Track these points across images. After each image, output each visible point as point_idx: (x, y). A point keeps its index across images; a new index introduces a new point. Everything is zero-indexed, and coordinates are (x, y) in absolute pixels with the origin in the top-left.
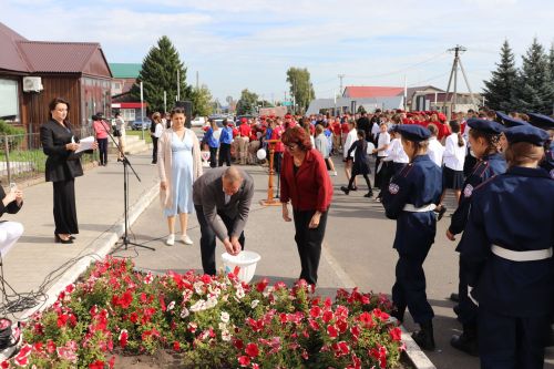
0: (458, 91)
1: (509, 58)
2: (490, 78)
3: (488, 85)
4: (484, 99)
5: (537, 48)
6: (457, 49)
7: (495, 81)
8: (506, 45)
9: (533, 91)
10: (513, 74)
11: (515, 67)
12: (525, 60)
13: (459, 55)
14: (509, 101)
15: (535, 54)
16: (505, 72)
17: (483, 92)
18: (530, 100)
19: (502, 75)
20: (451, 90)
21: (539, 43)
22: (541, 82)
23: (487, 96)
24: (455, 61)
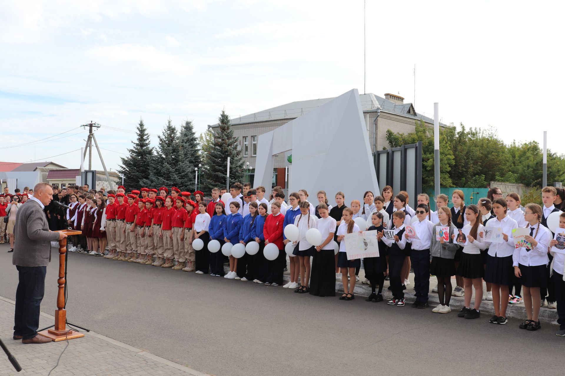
1: (145, 137)
2: (127, 155)
3: (125, 162)
4: (122, 176)
5: (171, 130)
6: (91, 126)
7: (134, 159)
8: (141, 125)
9: (171, 169)
10: (150, 152)
11: (150, 147)
12: (161, 140)
13: (93, 132)
14: (147, 178)
15: (170, 135)
16: (142, 151)
17: (120, 169)
18: (168, 178)
19: (139, 153)
21: (173, 125)
23: (124, 173)
24: (90, 138)
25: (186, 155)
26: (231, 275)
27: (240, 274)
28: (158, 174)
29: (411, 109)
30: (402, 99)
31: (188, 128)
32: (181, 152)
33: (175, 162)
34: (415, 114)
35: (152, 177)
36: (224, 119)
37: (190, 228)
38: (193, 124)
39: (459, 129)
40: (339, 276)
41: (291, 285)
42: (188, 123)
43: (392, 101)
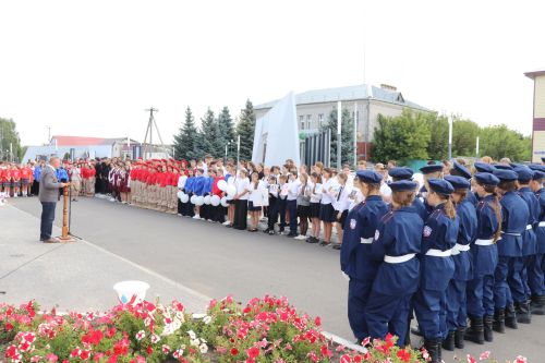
0: (153, 143)
1: (191, 119)
2: (178, 133)
3: (177, 138)
4: (174, 149)
5: (211, 113)
6: (152, 110)
7: (182, 136)
8: (188, 109)
9: (210, 144)
10: (195, 131)
11: (195, 126)
12: (203, 121)
13: (153, 115)
14: (192, 150)
15: (209, 117)
16: (189, 130)
17: (173, 144)
19: (187, 131)
20: (148, 142)
21: (212, 110)
22: (214, 138)
23: (175, 146)
24: (151, 119)
25: (222, 132)
26: (197, 216)
27: (201, 216)
28: (200, 147)
29: (400, 98)
30: (395, 89)
31: (226, 111)
32: (218, 131)
33: (213, 138)
34: (403, 101)
35: (196, 150)
36: (249, 105)
37: (176, 185)
38: (229, 109)
39: (439, 115)
40: (249, 217)
41: (227, 223)
42: (225, 108)
43: (387, 90)
